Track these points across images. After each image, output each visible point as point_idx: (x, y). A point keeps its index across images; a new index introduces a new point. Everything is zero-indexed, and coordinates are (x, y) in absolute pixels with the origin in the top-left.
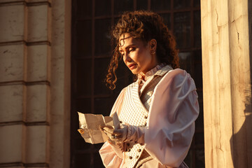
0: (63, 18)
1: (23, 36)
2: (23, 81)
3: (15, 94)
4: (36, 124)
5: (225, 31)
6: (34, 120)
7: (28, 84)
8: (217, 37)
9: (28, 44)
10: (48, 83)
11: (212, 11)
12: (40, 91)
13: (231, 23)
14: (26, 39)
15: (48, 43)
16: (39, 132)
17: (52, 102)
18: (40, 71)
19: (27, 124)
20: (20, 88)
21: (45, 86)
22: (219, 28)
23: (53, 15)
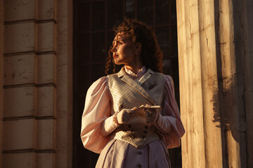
0: (66, 33)
1: (34, 47)
2: (34, 84)
3: (28, 94)
4: (45, 118)
5: (196, 38)
6: (43, 115)
7: (38, 86)
8: (190, 42)
9: (38, 53)
10: (54, 85)
11: (186, 21)
12: (48, 92)
13: (201, 30)
14: (36, 50)
15: (54, 52)
16: (47, 125)
17: (58, 100)
18: (48, 76)
19: (38, 118)
20: (31, 89)
21: (52, 88)
22: (192, 35)
23: (58, 30)
